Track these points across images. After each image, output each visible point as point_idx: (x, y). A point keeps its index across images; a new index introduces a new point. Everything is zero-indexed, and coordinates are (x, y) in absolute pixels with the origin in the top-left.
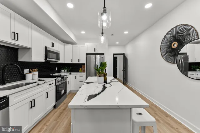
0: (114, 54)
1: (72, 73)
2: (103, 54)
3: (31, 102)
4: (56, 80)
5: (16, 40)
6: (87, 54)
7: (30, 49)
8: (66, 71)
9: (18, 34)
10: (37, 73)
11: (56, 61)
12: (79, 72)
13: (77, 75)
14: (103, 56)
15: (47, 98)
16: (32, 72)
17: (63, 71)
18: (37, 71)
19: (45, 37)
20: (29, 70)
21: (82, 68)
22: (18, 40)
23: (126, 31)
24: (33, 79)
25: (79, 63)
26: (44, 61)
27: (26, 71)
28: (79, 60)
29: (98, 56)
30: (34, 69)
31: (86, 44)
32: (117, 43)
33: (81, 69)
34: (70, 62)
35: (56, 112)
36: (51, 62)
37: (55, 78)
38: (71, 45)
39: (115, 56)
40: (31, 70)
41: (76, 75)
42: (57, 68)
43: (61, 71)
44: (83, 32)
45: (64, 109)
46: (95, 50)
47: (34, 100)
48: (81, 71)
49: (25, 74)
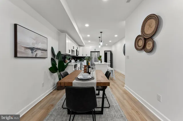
0: (105, 51)
2: (99, 52)
6: (91, 52)
14: (99, 53)
23: (110, 40)
28: (86, 55)
29: (96, 53)
31: (90, 47)
32: (107, 45)
38: (82, 47)
39: (105, 52)
44: (89, 41)
46: (95, 50)
49: (71, 60)
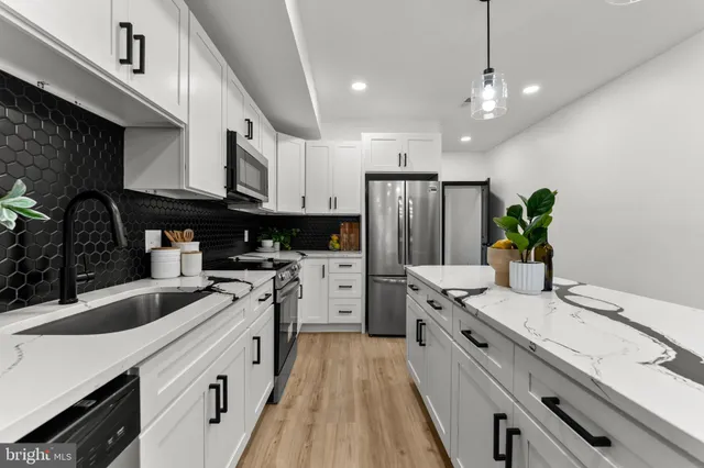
0: (444, 185)
1: (309, 254)
2: (435, 177)
3: (216, 387)
4: (274, 278)
5: (135, 71)
6: (370, 177)
7: (178, 128)
8: (278, 244)
9: (141, 38)
10: (195, 246)
12: (328, 249)
13: (331, 260)
14: (432, 184)
15: (258, 362)
16: (174, 243)
17: (268, 243)
18: (194, 240)
19: (229, 90)
20: (164, 236)
21: (338, 232)
22: (141, 71)
24: (182, 275)
25: (332, 212)
26: (222, 194)
27: (152, 238)
28: (333, 202)
30: (179, 233)
31: (367, 137)
32: (466, 139)
33: (335, 237)
34: (296, 209)
35: (282, 423)
38: (301, 141)
40: (167, 234)
41: (324, 262)
42: (246, 232)
43: (260, 245)
44: (359, 86)
45: (314, 409)
46: (403, 159)
47: (224, 378)
48: (337, 246)
49: (148, 249)
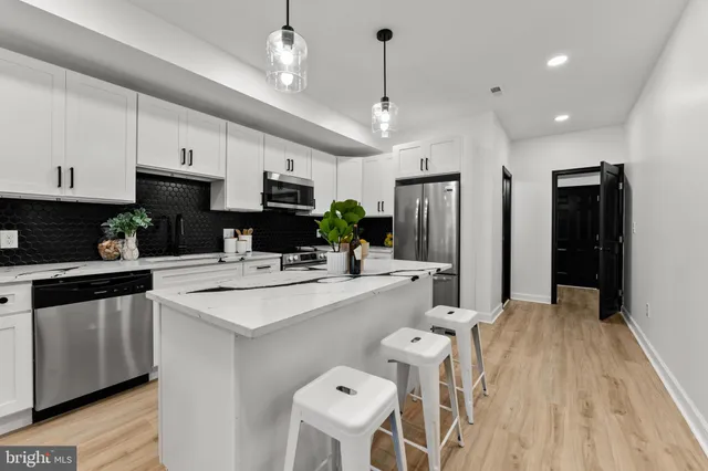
0: (556, 175)
4: (281, 258)
5: (188, 165)
7: (223, 180)
9: (191, 151)
10: (251, 238)
11: (304, 211)
12: (383, 245)
14: (450, 184)
16: (240, 236)
18: (251, 234)
19: (267, 150)
20: (235, 231)
22: (191, 164)
24: (237, 252)
25: (381, 215)
26: (261, 209)
27: (228, 232)
28: (381, 205)
30: (244, 230)
31: (396, 149)
32: (562, 118)
33: (389, 235)
36: (297, 214)
37: (280, 255)
40: (238, 231)
46: (425, 163)
48: (390, 242)
49: (224, 237)
